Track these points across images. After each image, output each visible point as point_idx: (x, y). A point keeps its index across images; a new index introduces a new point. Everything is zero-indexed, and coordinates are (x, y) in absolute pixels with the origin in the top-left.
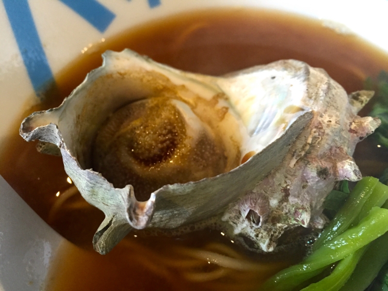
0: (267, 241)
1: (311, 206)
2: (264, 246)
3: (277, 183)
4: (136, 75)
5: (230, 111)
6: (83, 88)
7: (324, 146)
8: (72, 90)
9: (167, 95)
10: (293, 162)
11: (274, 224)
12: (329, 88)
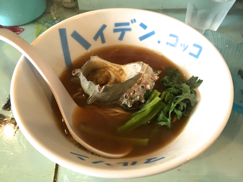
0: (130, 104)
1: (140, 95)
2: (129, 106)
3: (132, 89)
4: (99, 63)
5: (123, 74)
6: (86, 65)
7: (144, 81)
8: (83, 65)
9: (106, 69)
10: (136, 84)
11: (132, 100)
12: (147, 68)
